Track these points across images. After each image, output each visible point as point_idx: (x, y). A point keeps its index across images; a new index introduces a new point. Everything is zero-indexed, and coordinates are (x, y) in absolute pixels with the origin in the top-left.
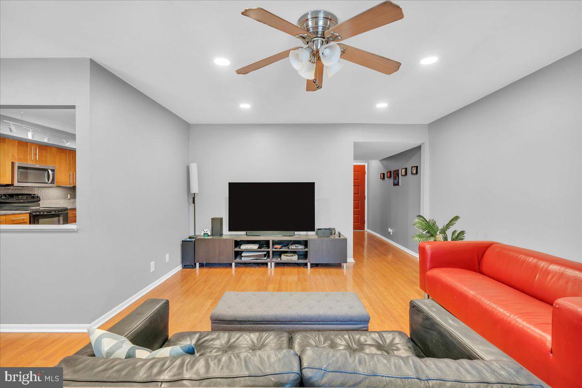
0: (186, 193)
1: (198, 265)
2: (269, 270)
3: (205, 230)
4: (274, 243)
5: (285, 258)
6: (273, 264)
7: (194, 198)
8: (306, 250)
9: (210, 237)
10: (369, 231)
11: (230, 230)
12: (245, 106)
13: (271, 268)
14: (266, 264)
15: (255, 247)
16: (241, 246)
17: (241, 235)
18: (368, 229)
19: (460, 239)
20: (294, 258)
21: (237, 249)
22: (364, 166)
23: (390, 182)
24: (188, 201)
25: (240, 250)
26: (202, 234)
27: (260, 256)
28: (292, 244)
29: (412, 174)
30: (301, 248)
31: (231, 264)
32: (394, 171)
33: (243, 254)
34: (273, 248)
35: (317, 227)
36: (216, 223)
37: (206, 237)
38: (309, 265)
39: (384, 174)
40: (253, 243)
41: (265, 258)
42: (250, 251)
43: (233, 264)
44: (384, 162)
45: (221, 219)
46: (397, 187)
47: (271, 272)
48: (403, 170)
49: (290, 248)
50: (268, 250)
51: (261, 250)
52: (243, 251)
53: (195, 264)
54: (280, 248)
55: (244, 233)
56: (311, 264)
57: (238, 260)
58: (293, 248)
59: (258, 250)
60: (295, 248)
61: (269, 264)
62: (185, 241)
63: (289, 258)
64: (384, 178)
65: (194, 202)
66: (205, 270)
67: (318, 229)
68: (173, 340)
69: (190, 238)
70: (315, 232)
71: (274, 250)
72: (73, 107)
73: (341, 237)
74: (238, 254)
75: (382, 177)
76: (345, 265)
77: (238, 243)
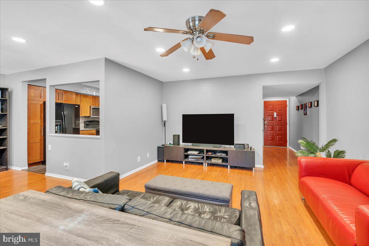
0: (161, 120)
1: (165, 160)
2: (204, 168)
3: (170, 141)
4: (208, 151)
5: (213, 161)
6: (206, 164)
7: (165, 123)
8: (227, 157)
9: (172, 146)
10: (290, 148)
11: (183, 142)
12: (186, 70)
13: (205, 167)
14: (202, 164)
15: (196, 153)
16: (188, 152)
17: (189, 145)
18: (290, 146)
19: (341, 157)
20: (220, 161)
21: (186, 153)
22: (286, 101)
23: (302, 112)
24: (162, 125)
25: (187, 154)
26: (169, 144)
27: (199, 158)
28: (218, 153)
29: (314, 106)
30: (224, 155)
31: (183, 162)
32: (304, 104)
33: (190, 157)
34: (207, 154)
35: (235, 143)
36: (176, 137)
37: (171, 146)
38: (229, 166)
39: (298, 106)
40: (195, 151)
41: (202, 160)
42: (193, 155)
43: (184, 162)
44: (299, 97)
45: (179, 136)
46: (306, 116)
47: (205, 169)
48: (309, 103)
49: (217, 155)
50: (203, 155)
51: (200, 155)
52: (190, 155)
53: (164, 160)
54: (211, 155)
55: (191, 144)
56: (230, 166)
57: (186, 160)
58: (219, 155)
59: (198, 155)
60: (220, 155)
61: (204, 164)
62: (159, 147)
63: (217, 161)
64: (298, 109)
65: (165, 126)
66: (169, 164)
67: (236, 144)
68: (120, 192)
69: (162, 145)
70: (233, 146)
71: (207, 155)
72: (99, 81)
73: (252, 150)
74: (186, 156)
75: (297, 109)
76: (254, 168)
77: (187, 150)
